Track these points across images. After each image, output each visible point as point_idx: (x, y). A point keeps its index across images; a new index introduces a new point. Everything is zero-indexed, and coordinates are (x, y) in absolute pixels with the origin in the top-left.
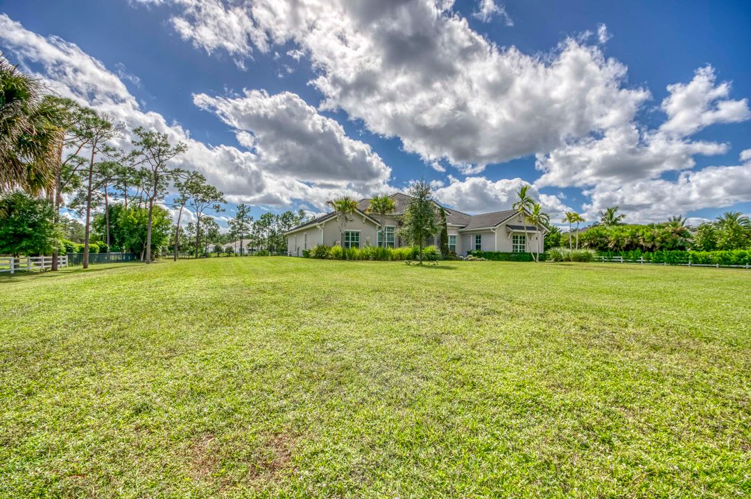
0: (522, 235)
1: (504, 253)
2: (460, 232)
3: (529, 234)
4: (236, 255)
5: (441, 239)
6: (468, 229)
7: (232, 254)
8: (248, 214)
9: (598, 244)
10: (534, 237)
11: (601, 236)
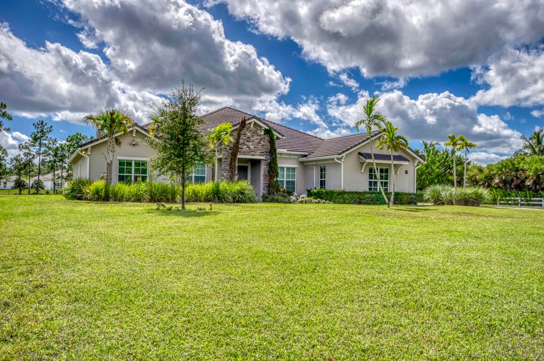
0: (384, 168)
1: (352, 193)
2: (302, 163)
3: (396, 166)
4: (47, 193)
5: (269, 172)
6: (310, 158)
7: (42, 191)
8: (49, 135)
9: (512, 181)
10: (401, 171)
11: (517, 170)
